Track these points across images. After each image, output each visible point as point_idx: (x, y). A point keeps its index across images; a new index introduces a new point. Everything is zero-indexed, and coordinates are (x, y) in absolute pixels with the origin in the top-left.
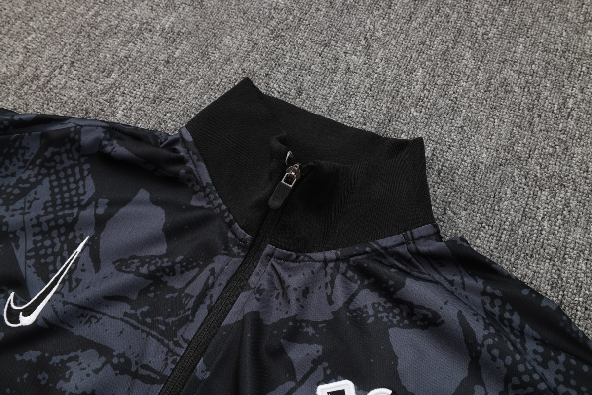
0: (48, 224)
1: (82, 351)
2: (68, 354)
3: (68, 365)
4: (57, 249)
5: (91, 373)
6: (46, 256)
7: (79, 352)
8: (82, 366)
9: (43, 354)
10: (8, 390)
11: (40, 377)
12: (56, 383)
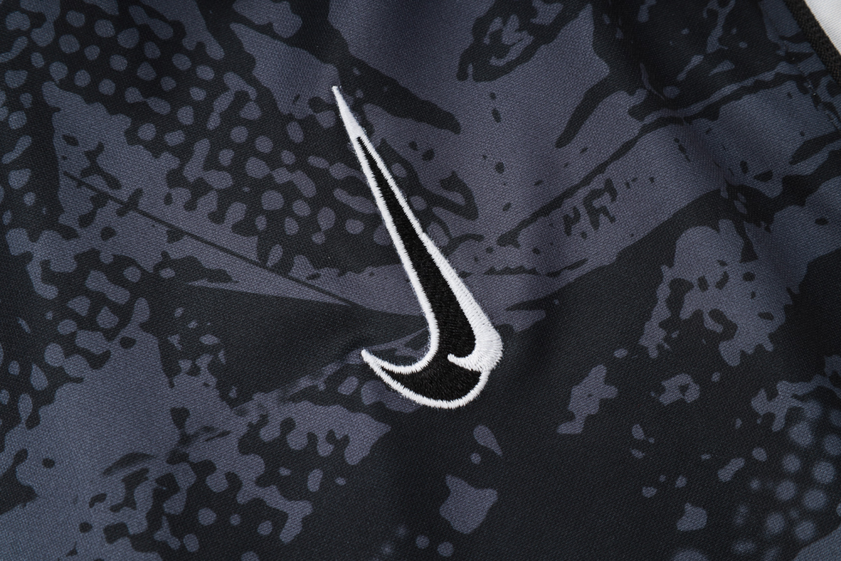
0: (220, 168)
1: (671, 265)
2: (655, 302)
3: (686, 313)
4: (308, 187)
5: (747, 268)
6: (309, 224)
7: (668, 274)
8: (712, 280)
9: (612, 364)
10: (649, 492)
11: (667, 398)
12: (721, 364)
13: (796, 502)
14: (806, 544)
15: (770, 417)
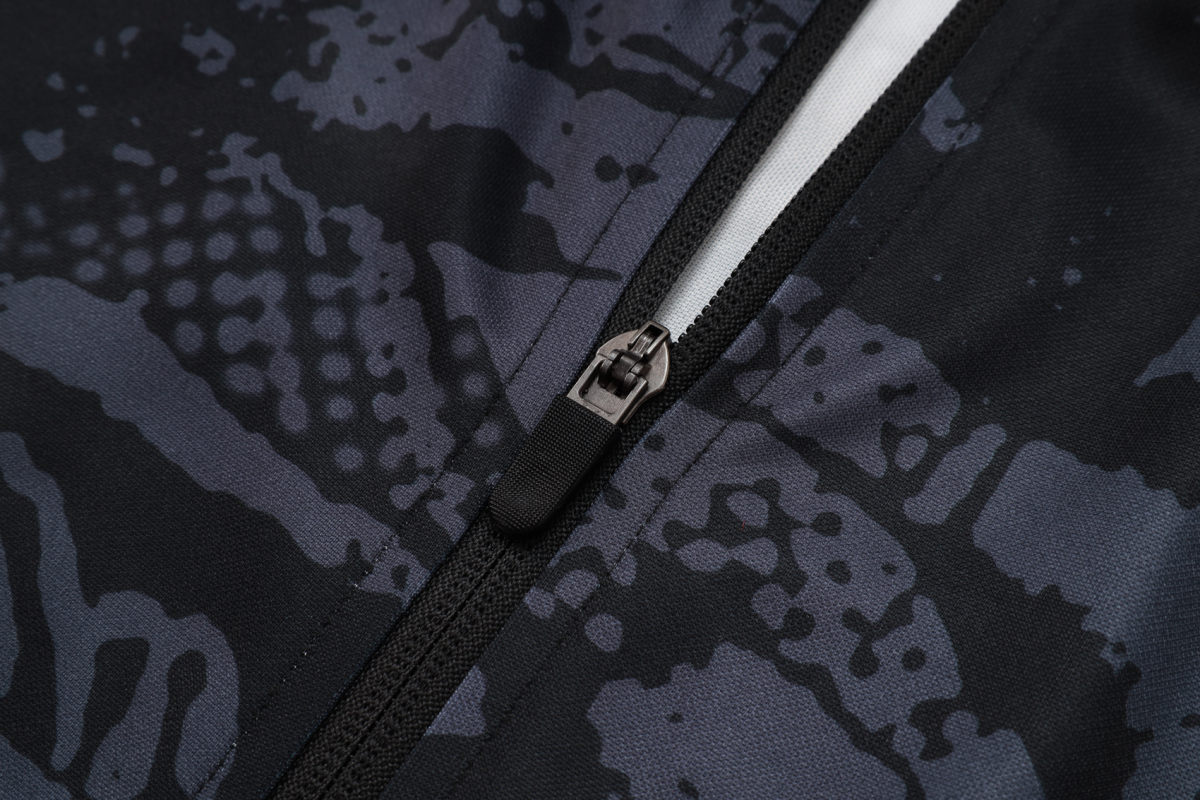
3: (316, 16)
5: (415, 57)
8: (375, 28)
11: (192, 43)
12: (269, 81)
13: (125, 244)
14: (72, 280)
15: (224, 162)
